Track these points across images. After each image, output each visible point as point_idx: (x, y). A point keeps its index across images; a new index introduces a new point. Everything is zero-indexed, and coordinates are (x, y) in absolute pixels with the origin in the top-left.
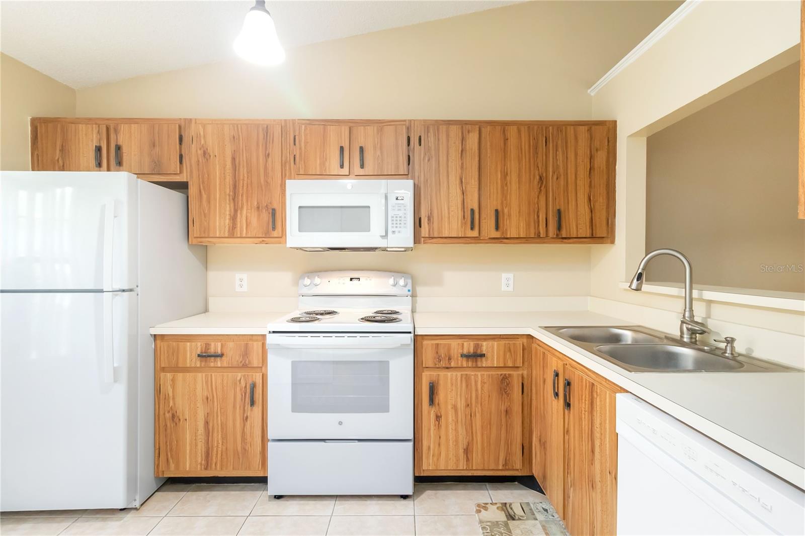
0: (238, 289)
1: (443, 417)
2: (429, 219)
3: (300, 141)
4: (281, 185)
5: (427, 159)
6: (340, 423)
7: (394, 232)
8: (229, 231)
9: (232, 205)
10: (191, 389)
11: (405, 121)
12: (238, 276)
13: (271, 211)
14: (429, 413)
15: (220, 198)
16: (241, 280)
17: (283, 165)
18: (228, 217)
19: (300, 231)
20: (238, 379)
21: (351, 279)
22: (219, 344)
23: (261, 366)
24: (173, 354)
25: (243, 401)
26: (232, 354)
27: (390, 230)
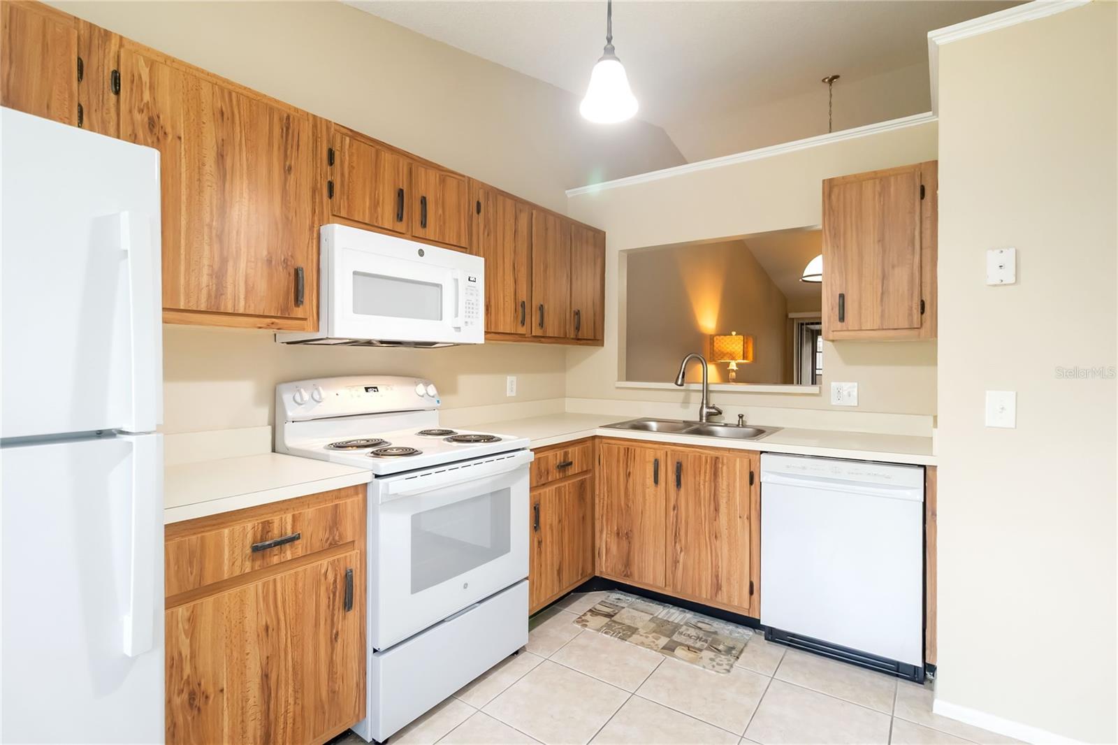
1: (543, 542)
3: (342, 164)
6: (466, 586)
7: (466, 323)
8: (208, 301)
10: (233, 622)
13: (292, 272)
19: (355, 312)
20: (323, 570)
21: (367, 390)
22: (289, 519)
23: (357, 538)
24: (191, 563)
25: (331, 607)
26: (312, 530)
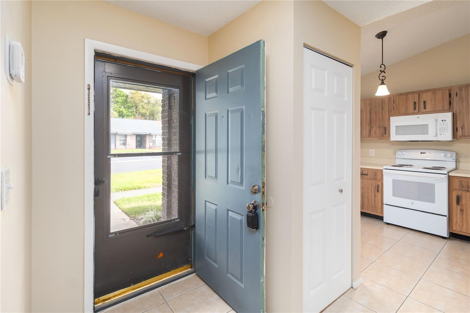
0: (371, 155)
1: (464, 211)
2: (462, 128)
3: (396, 102)
4: (388, 119)
5: (460, 102)
6: (412, 203)
7: (441, 134)
8: (368, 135)
9: (369, 126)
11: (448, 87)
12: (371, 150)
13: (384, 128)
14: (457, 208)
15: (365, 124)
16: (372, 152)
17: (389, 111)
18: (368, 131)
19: (396, 135)
20: (373, 183)
21: (421, 153)
22: (366, 171)
23: (381, 179)
25: (375, 190)
26: (371, 175)
27: (439, 133)
